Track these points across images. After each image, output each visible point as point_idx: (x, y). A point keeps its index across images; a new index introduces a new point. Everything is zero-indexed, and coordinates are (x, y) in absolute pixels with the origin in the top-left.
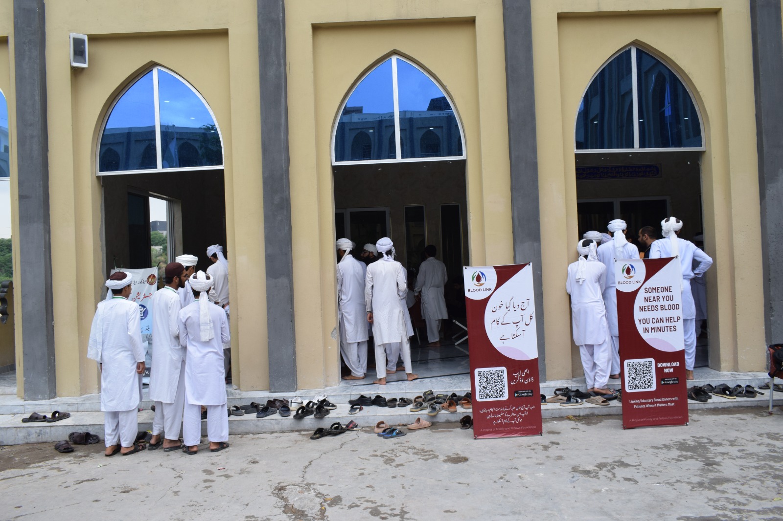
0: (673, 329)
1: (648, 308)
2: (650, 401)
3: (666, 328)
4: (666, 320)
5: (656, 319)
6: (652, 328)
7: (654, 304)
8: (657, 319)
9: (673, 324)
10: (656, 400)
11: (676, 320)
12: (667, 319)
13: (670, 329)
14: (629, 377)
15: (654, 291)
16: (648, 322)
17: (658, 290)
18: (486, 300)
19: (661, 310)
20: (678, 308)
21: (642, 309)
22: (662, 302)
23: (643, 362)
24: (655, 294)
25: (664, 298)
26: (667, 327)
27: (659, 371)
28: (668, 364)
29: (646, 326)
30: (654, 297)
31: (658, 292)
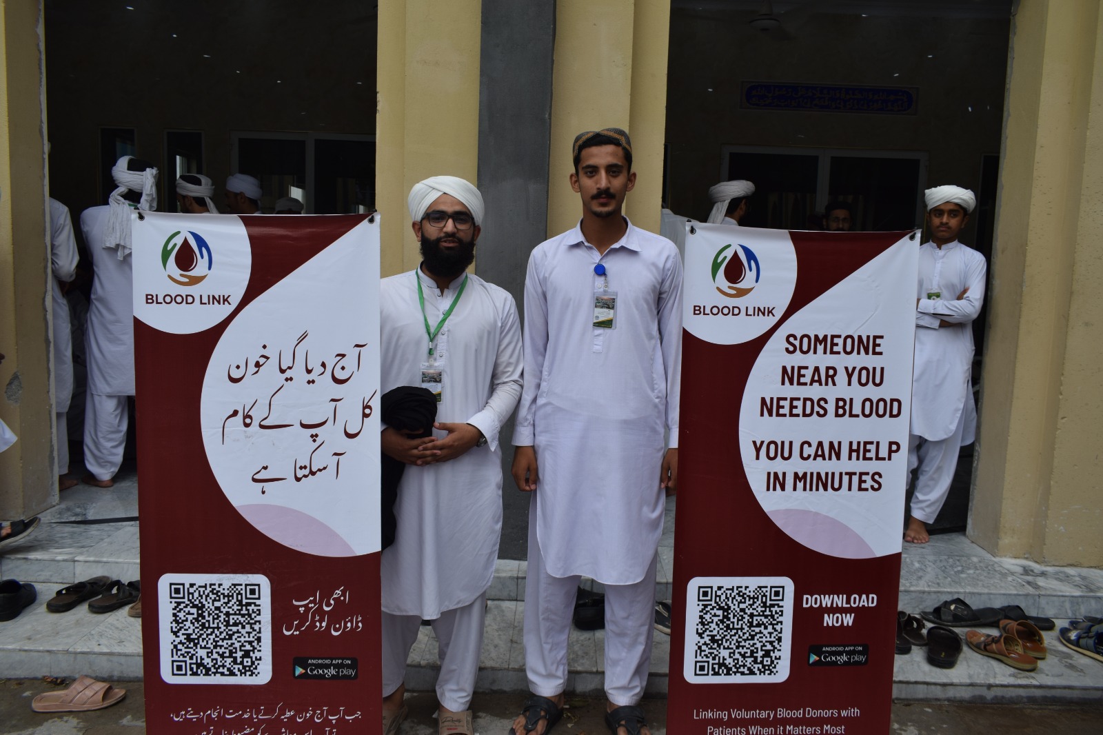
0: (869, 483)
1: (792, 407)
2: (764, 715)
3: (846, 479)
4: (851, 451)
5: (814, 445)
6: (796, 475)
7: (815, 392)
8: (820, 444)
9: (872, 466)
10: (782, 713)
11: (884, 452)
12: (855, 447)
13: (861, 481)
14: (700, 635)
15: (820, 348)
16: (786, 455)
17: (833, 344)
18: (210, 338)
19: (837, 415)
20: (895, 412)
21: (769, 407)
22: (841, 389)
23: (752, 588)
24: (821, 359)
25: (850, 376)
26: (850, 474)
27: (806, 621)
28: (840, 601)
29: (779, 466)
30: (817, 369)
31: (832, 352)
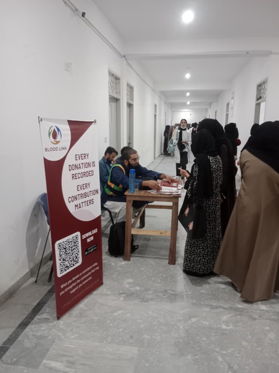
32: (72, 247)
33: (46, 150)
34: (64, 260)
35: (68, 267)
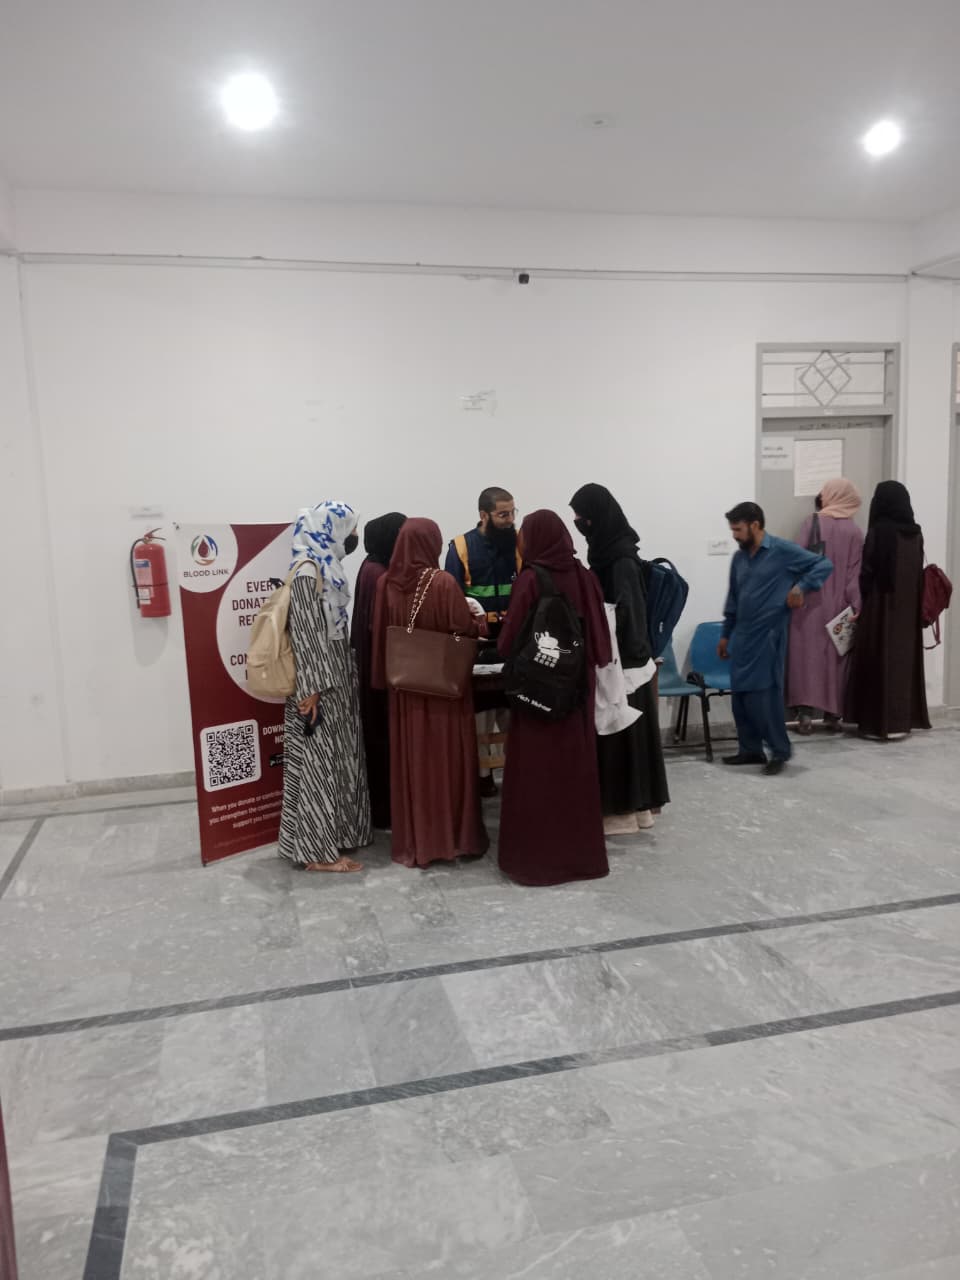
32: (237, 745)
33: (186, 574)
34: (219, 763)
35: (229, 779)
